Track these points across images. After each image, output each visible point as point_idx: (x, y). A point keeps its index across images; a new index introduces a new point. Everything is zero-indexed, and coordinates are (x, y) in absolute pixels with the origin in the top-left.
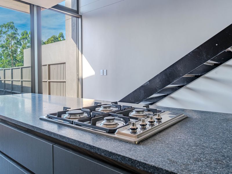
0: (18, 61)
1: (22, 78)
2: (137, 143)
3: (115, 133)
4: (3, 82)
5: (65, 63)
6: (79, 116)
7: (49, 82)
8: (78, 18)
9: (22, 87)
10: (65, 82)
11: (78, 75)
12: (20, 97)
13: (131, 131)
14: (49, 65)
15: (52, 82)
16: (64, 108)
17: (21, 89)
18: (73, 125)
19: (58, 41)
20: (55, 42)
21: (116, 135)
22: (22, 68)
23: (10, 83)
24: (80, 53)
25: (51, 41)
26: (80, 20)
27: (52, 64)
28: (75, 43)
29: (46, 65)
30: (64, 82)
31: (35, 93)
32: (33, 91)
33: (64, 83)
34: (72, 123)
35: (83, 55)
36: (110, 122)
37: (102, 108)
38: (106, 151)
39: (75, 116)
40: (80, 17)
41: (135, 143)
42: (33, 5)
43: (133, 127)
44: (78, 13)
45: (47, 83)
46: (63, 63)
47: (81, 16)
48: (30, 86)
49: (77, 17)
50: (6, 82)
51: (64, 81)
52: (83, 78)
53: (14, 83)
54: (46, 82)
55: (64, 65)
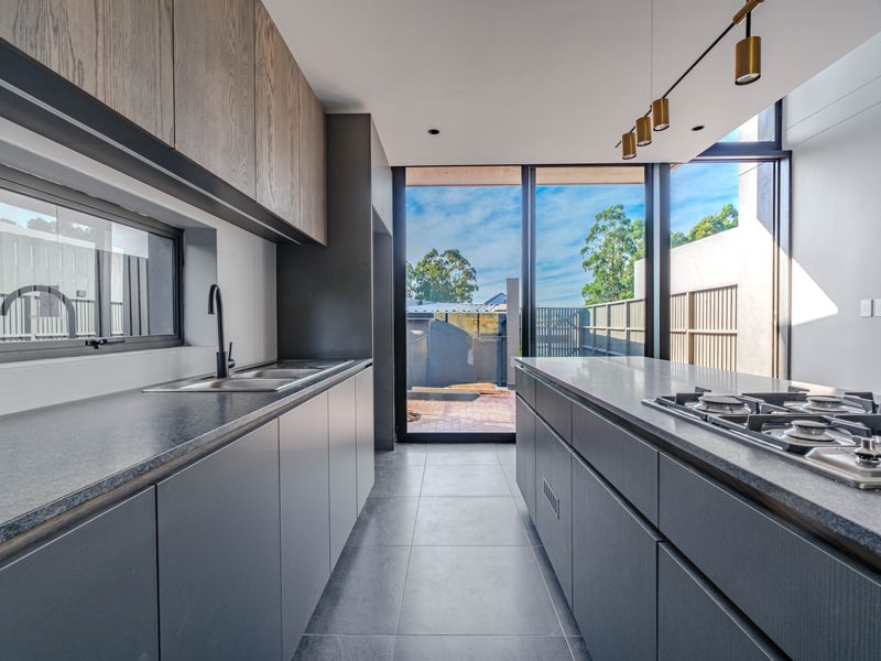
0: (624, 287)
1: (628, 324)
2: (862, 486)
3: (807, 456)
4: (592, 332)
5: (736, 286)
6: (731, 410)
7: (692, 335)
8: (779, 160)
9: (628, 343)
10: (736, 335)
11: (776, 316)
12: (622, 363)
13: (858, 459)
14: (692, 294)
15: (700, 334)
16: (697, 388)
17: (625, 348)
18: (707, 424)
19: (723, 228)
20: (715, 232)
21: (807, 459)
22: (629, 303)
23: (605, 334)
24: (784, 256)
25: (704, 232)
26: (785, 165)
27: (700, 292)
28: (769, 231)
29: (685, 294)
30: (731, 335)
31: (652, 356)
32: (649, 353)
33: (733, 338)
34: (706, 420)
35: (793, 260)
36: (810, 434)
37: (810, 403)
38: (760, 478)
39: (720, 408)
40: (784, 158)
41: (856, 485)
42: (653, 164)
43: (865, 451)
44: (780, 148)
45: (687, 336)
46: (731, 287)
47: (789, 154)
48: (643, 342)
49: (774, 160)
50: (598, 333)
51: (733, 331)
52: (793, 324)
53: (613, 335)
54: (684, 333)
55: (734, 290)
